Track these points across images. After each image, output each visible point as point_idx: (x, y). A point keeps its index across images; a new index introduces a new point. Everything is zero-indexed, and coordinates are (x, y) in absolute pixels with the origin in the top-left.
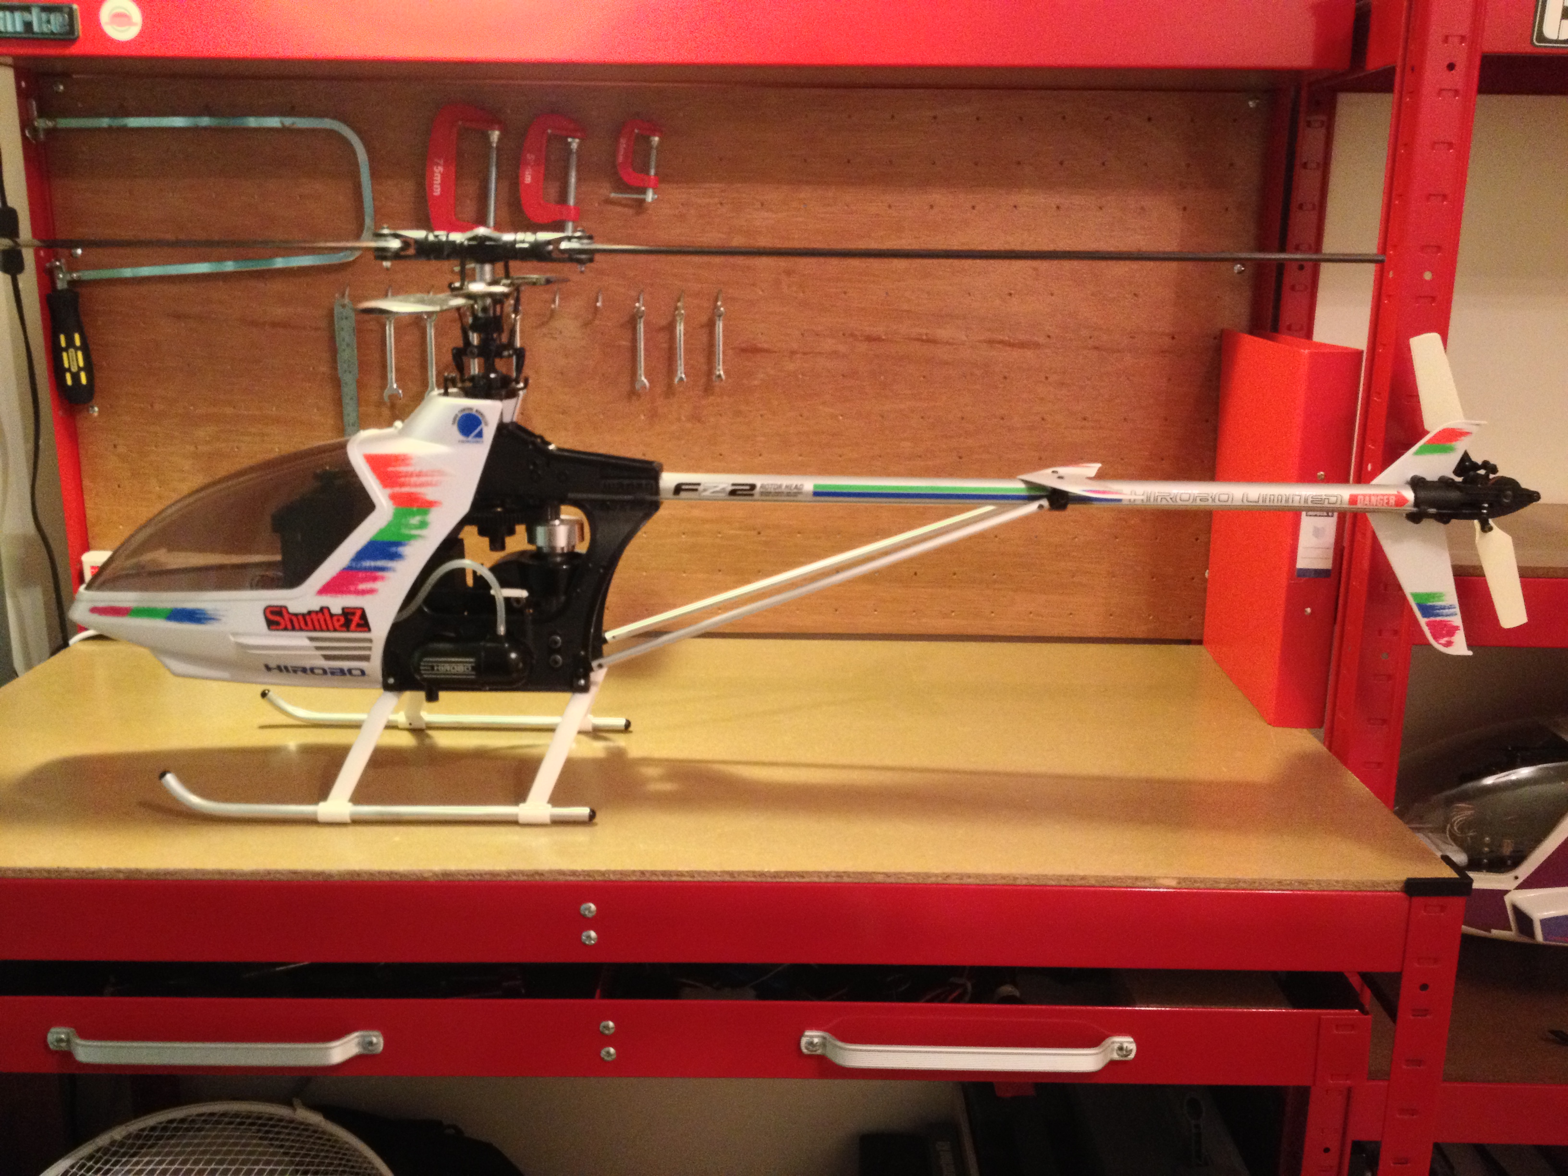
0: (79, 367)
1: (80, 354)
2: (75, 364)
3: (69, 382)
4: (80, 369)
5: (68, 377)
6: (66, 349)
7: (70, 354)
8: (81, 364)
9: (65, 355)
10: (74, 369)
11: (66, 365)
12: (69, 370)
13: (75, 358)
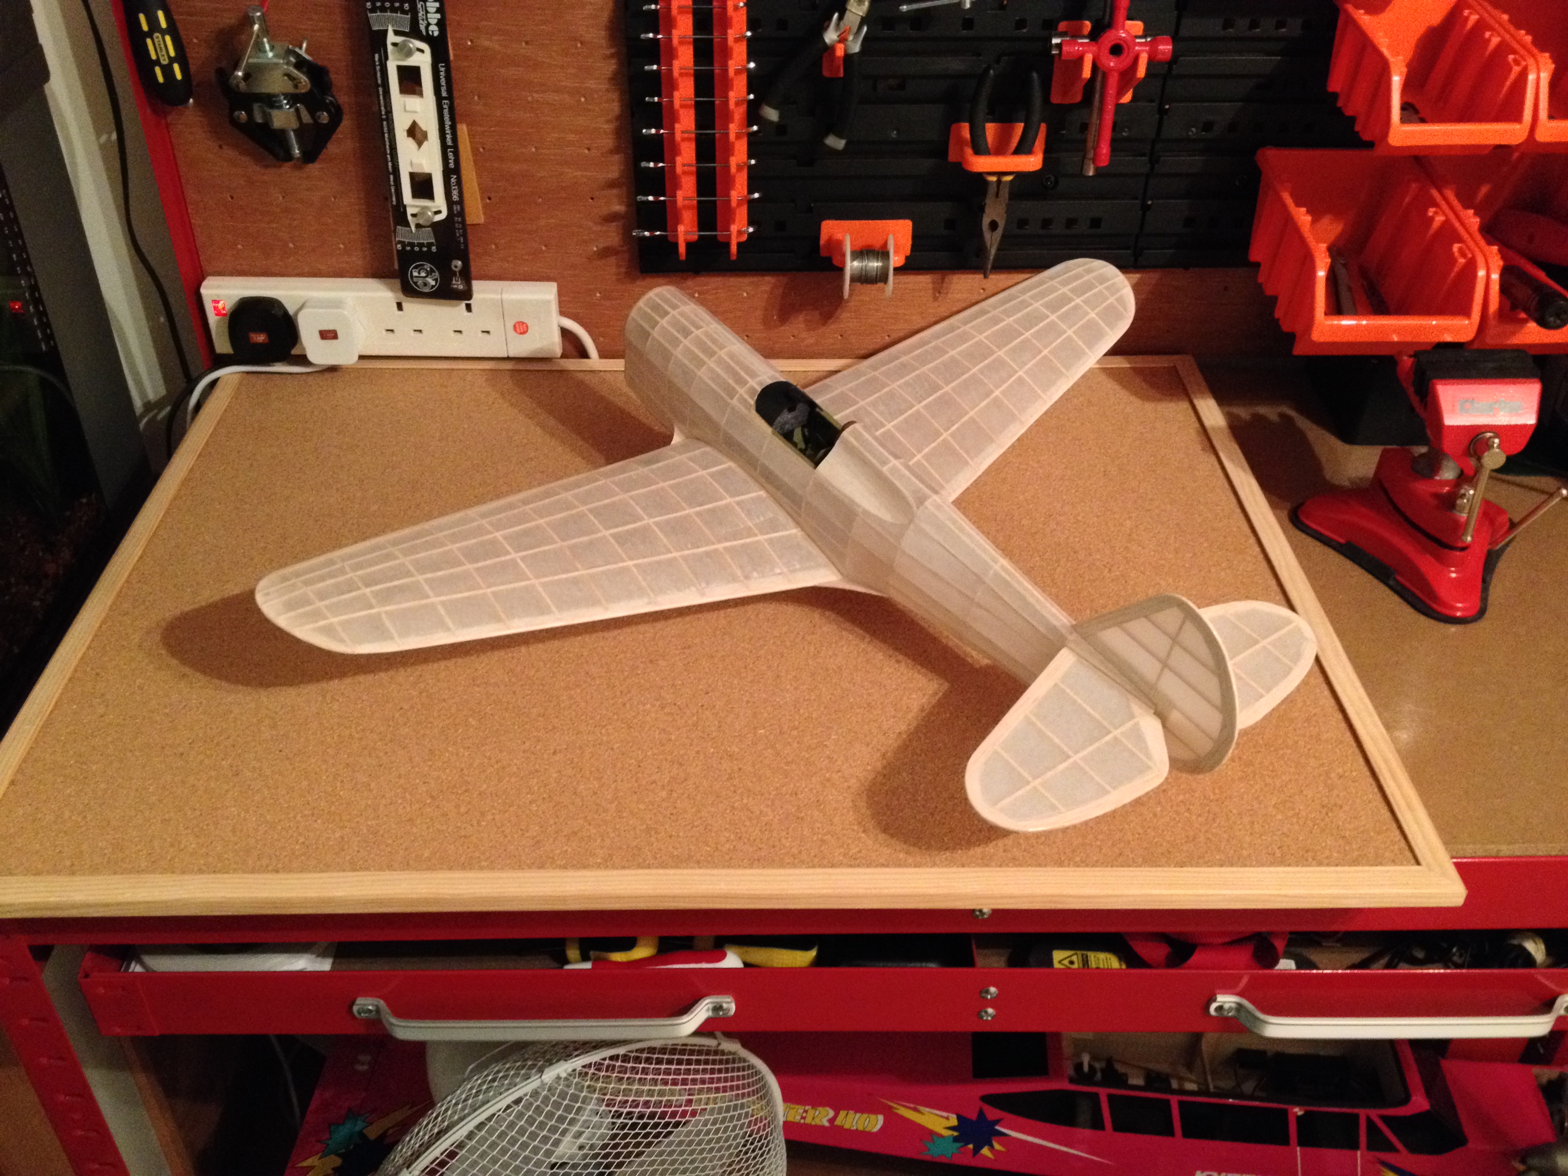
0: (169, 57)
1: (168, 38)
2: (164, 53)
3: (161, 79)
4: (172, 60)
5: (158, 70)
6: (150, 34)
7: (156, 40)
8: (172, 53)
9: (149, 41)
10: (165, 61)
11: (154, 57)
12: (157, 62)
13: (162, 46)
